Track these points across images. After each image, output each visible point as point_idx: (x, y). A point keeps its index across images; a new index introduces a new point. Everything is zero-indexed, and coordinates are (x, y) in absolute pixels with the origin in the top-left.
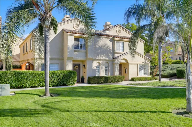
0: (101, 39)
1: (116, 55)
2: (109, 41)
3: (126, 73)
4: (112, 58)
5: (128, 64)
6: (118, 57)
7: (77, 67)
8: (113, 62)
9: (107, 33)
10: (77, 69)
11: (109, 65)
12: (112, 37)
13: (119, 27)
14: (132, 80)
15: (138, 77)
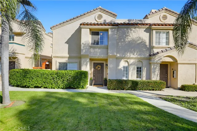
0: (134, 29)
1: (155, 51)
2: (144, 31)
3: (173, 77)
4: (148, 55)
5: (177, 64)
6: (158, 53)
7: (100, 66)
8: (150, 61)
9: (147, 21)
10: (100, 69)
11: (144, 65)
12: (148, 26)
13: (164, 11)
14: (183, 88)
15: (196, 84)
